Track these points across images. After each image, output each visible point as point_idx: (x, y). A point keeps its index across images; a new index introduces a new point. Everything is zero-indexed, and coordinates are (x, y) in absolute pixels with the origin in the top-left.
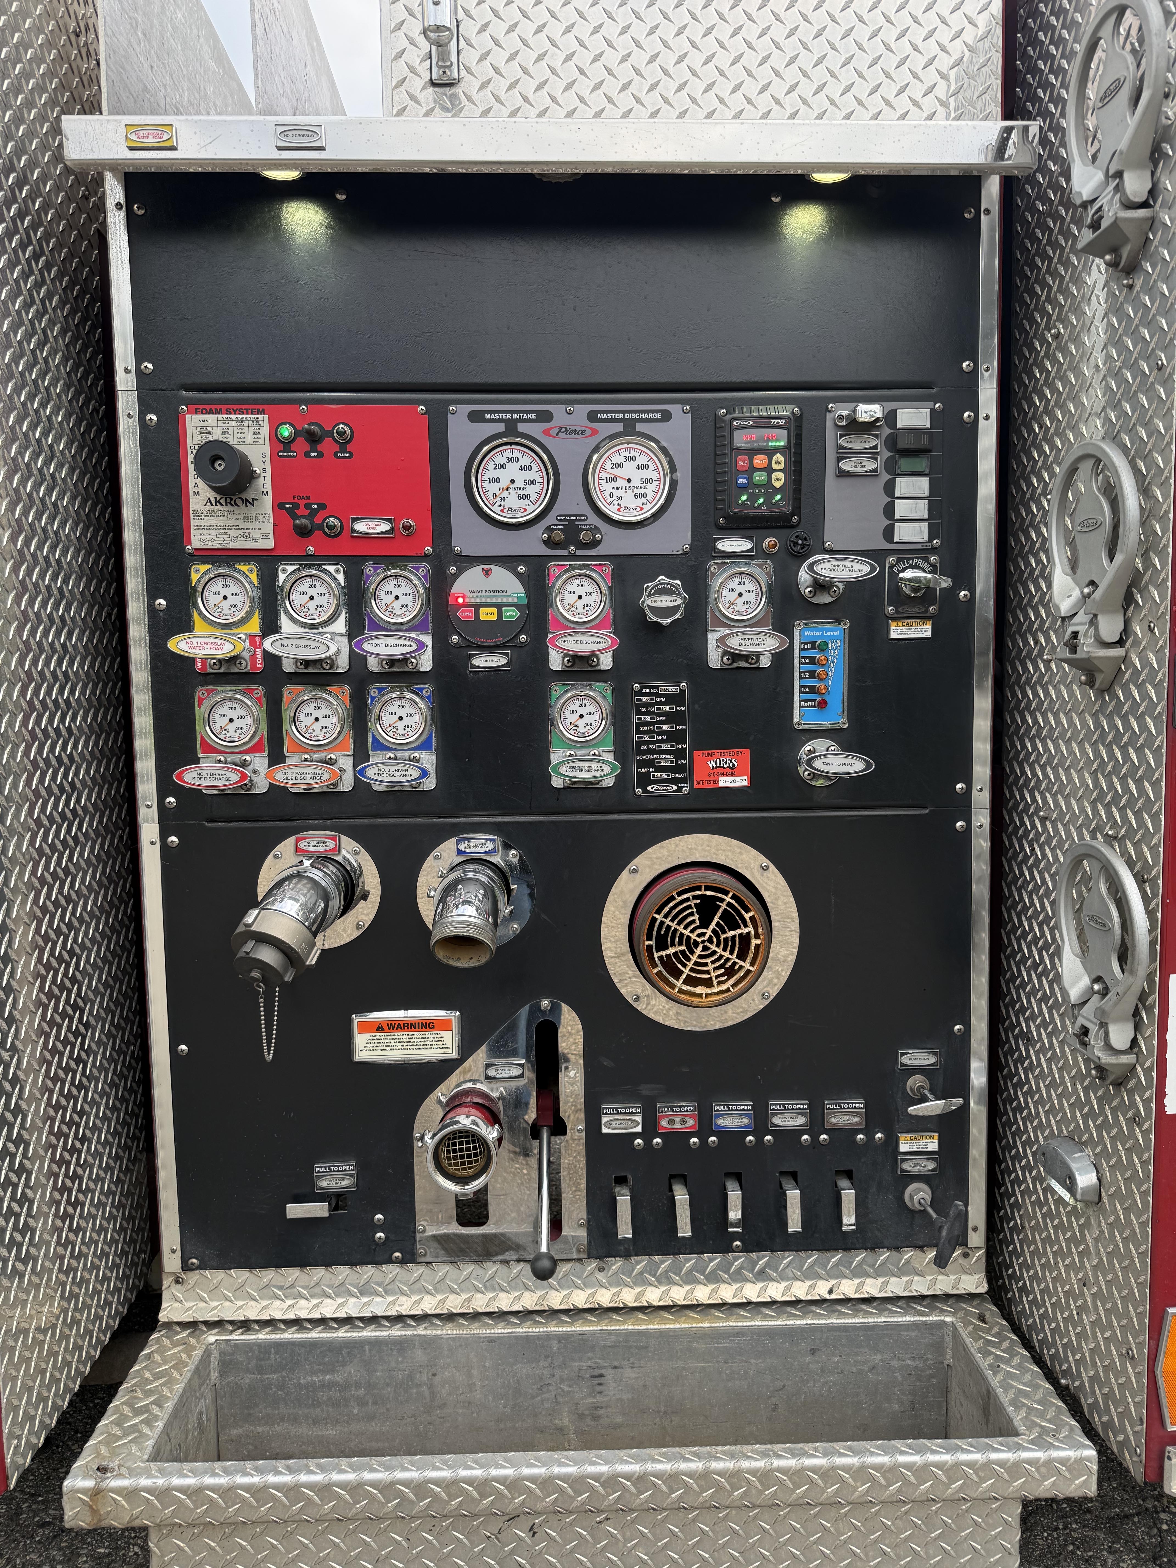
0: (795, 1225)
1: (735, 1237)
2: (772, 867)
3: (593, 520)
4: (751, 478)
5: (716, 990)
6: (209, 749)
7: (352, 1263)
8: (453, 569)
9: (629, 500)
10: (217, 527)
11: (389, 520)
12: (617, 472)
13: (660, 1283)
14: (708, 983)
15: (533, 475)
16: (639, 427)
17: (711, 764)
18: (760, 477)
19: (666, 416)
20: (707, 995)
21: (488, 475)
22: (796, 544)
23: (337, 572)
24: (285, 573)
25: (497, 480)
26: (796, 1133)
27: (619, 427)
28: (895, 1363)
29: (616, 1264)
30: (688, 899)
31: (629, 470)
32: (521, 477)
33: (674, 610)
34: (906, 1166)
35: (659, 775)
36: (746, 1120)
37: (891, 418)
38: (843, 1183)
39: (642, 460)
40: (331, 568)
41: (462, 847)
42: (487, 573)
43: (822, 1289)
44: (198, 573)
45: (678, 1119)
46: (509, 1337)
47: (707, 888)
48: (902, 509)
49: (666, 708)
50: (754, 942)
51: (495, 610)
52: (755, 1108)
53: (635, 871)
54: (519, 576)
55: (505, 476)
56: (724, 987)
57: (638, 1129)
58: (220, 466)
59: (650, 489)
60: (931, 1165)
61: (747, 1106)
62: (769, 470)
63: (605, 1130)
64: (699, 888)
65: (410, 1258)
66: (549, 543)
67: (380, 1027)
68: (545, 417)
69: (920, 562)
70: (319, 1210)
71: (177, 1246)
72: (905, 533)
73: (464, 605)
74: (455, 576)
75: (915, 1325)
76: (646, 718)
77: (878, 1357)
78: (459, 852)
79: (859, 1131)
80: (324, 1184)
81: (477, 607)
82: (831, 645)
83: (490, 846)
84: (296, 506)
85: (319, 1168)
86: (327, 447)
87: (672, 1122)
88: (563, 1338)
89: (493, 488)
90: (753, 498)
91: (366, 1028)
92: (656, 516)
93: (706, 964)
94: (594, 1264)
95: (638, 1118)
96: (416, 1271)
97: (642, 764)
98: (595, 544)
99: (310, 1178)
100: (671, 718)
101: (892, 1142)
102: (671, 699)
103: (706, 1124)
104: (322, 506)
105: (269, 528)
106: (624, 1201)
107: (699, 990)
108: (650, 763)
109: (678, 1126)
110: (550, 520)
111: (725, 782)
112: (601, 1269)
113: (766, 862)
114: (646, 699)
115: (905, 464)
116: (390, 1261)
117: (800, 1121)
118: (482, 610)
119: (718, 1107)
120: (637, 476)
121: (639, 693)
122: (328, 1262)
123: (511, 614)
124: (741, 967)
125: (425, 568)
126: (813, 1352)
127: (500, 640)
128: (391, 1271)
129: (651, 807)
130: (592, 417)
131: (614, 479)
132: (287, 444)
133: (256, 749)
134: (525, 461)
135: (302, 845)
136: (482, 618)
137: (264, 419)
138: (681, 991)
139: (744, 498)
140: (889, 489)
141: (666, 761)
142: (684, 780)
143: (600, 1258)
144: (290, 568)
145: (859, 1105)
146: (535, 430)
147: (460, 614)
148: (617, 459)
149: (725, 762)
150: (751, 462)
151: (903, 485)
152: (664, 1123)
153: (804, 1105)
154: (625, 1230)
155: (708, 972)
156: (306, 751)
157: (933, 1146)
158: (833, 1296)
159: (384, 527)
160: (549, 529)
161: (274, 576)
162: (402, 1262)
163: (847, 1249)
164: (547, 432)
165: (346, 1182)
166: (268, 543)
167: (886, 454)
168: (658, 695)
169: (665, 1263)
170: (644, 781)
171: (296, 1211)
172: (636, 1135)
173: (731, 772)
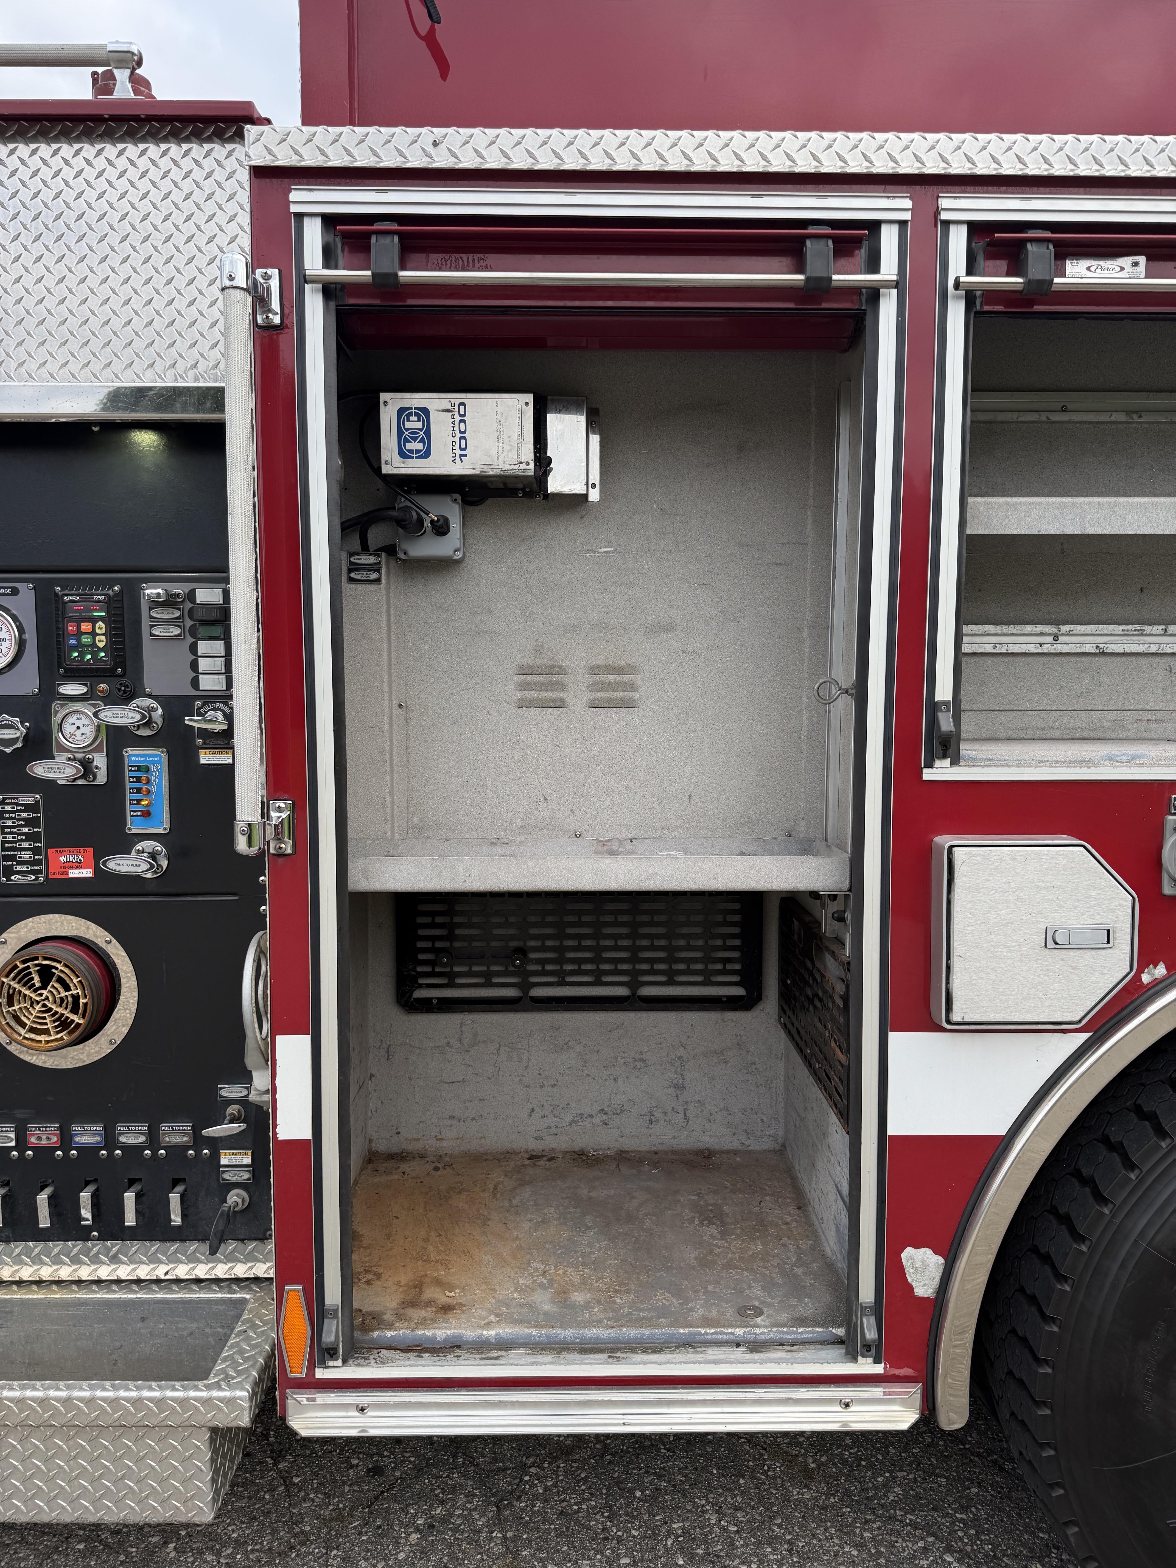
0: (130, 1219)
1: (89, 1229)
2: (114, 941)
4: (79, 640)
5: (52, 1038)
13: (33, 1263)
17: (63, 859)
18: (86, 640)
19: (15, 592)
22: (120, 690)
26: (139, 1149)
30: (28, 967)
33: (14, 740)
34: (226, 1176)
35: (20, 868)
36: (98, 1138)
37: (192, 595)
43: (160, 1272)
45: (44, 1137)
47: (45, 959)
48: (204, 665)
49: (24, 815)
50: (82, 1001)
52: (105, 1128)
53: (4, 943)
56: (59, 1036)
57: (13, 1144)
59: (4, 646)
60: (246, 1176)
61: (99, 1128)
62: (93, 634)
64: (37, 959)
69: (221, 705)
72: (205, 683)
76: (9, 823)
79: (189, 1148)
82: (153, 768)
87: (39, 1139)
90: (82, 655)
92: (10, 665)
93: (44, 1018)
95: (12, 1135)
97: (6, 858)
100: (29, 822)
101: (215, 1157)
102: (28, 808)
103: (67, 1141)
107: (40, 1037)
108: (13, 858)
109: (44, 1142)
111: (74, 873)
113: (109, 937)
114: (8, 808)
115: (202, 630)
117: (142, 1139)
119: (76, 1128)
121: (3, 803)
129: (15, 892)
138: (25, 1038)
139: (76, 654)
140: (194, 649)
141: (26, 856)
142: (40, 872)
145: (187, 1127)
149: (74, 858)
150: (79, 627)
151: (203, 647)
152: (33, 1139)
153: (144, 1128)
155: (46, 1024)
157: (247, 1160)
158: (167, 1277)
163: (183, 1240)
167: (189, 623)
168: (17, 804)
169: (37, 1248)
170: (9, 872)
172: (11, 1149)
173: (79, 866)
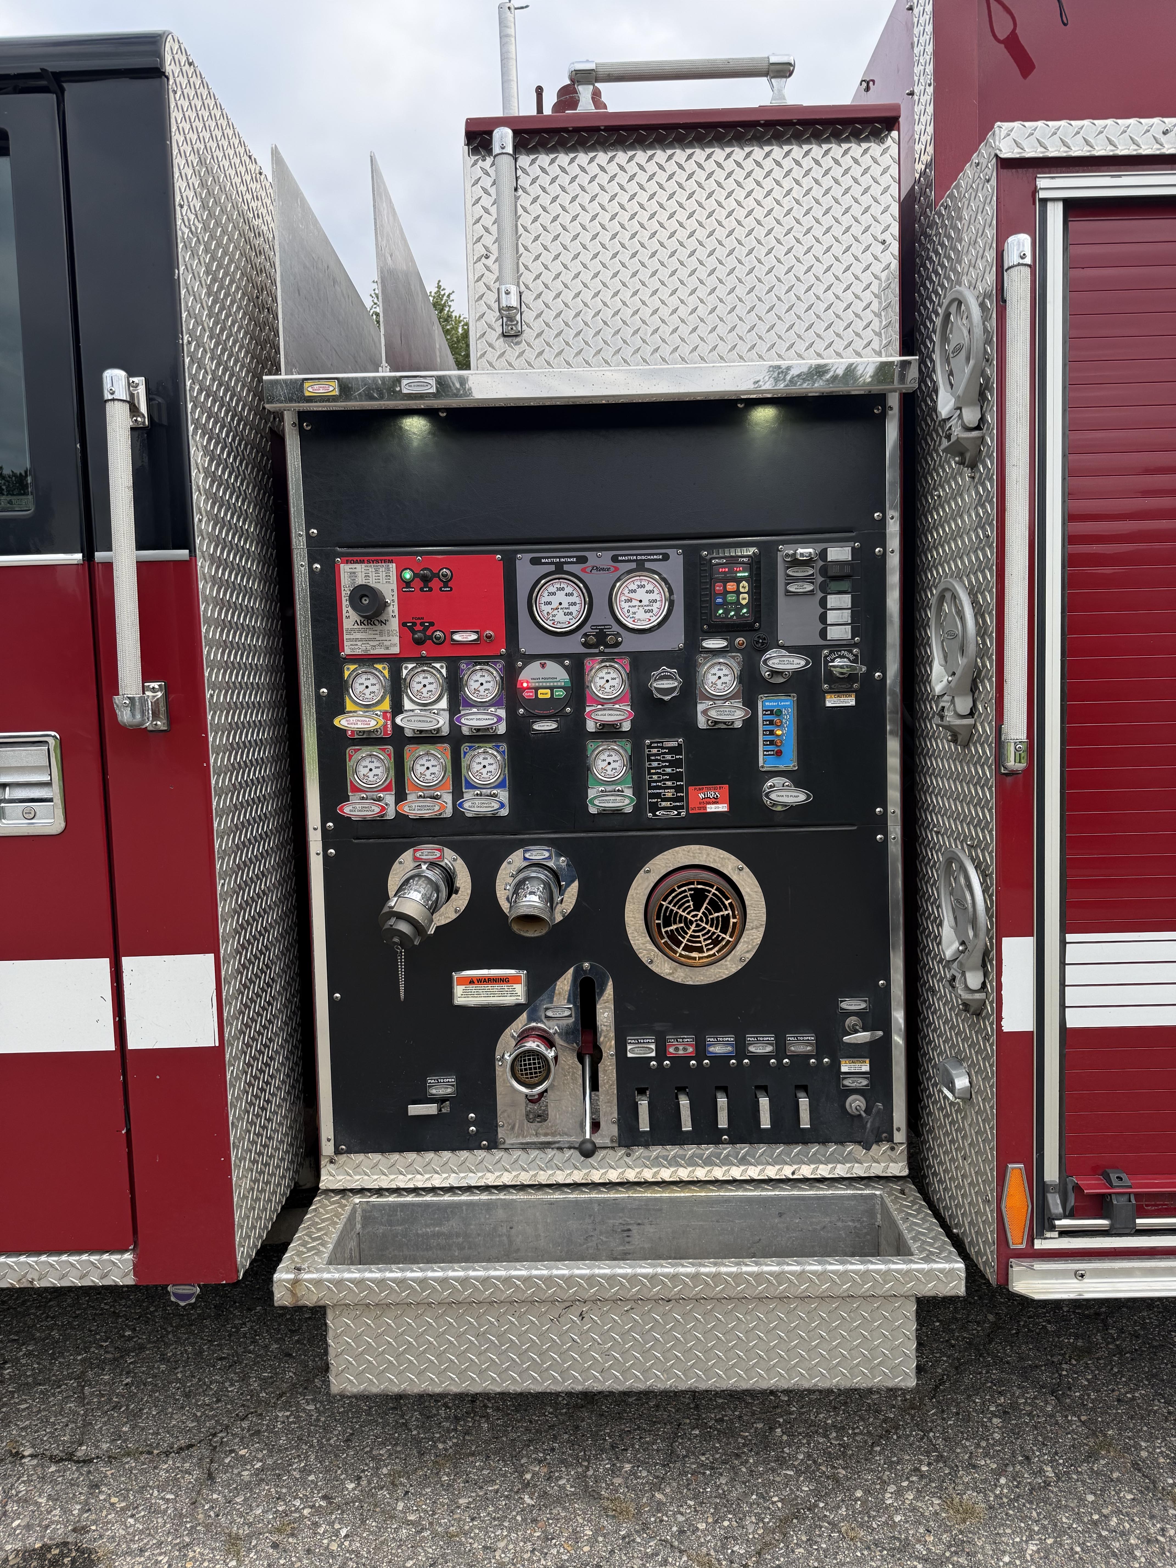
0: (765, 1123)
1: (723, 1131)
2: (746, 869)
3: (616, 628)
4: (725, 599)
5: (705, 954)
6: (356, 789)
7: (453, 1149)
8: (520, 664)
9: (641, 614)
10: (361, 640)
11: (477, 632)
12: (632, 595)
13: (671, 1165)
14: (700, 950)
15: (575, 599)
16: (647, 565)
17: (701, 796)
18: (731, 598)
19: (666, 557)
20: (700, 958)
21: (543, 600)
22: (758, 642)
23: (441, 667)
24: (407, 669)
25: (549, 603)
26: (766, 1057)
27: (633, 565)
28: (840, 1224)
29: (639, 1151)
30: (685, 891)
31: (641, 594)
32: (566, 601)
33: (673, 689)
34: (846, 1082)
35: (664, 804)
36: (730, 1048)
37: (823, 554)
38: (801, 1094)
39: (649, 587)
40: (438, 665)
41: (527, 856)
42: (543, 666)
43: (787, 1172)
44: (349, 669)
45: (681, 1048)
46: (564, 1201)
47: (699, 883)
48: (832, 617)
49: (669, 757)
50: (732, 920)
51: (548, 691)
52: (736, 1040)
53: (648, 872)
54: (565, 667)
55: (555, 601)
56: (711, 952)
57: (653, 1054)
58: (365, 601)
59: (655, 606)
60: (865, 1082)
61: (731, 1038)
62: (738, 593)
63: (629, 1055)
64: (693, 883)
65: (494, 1144)
66: (586, 645)
67: (472, 981)
68: (582, 560)
69: (846, 653)
70: (431, 1109)
71: (332, 1137)
72: (834, 633)
73: (528, 688)
74: (522, 668)
75: (854, 1196)
76: (655, 764)
77: (827, 1219)
78: (525, 859)
79: (812, 1057)
80: (434, 1091)
81: (536, 689)
82: (784, 712)
83: (547, 854)
84: (414, 624)
85: (430, 1081)
86: (435, 584)
87: (677, 1049)
88: (601, 1202)
89: (546, 609)
90: (727, 612)
91: (462, 981)
92: (660, 624)
93: (698, 937)
94: (622, 1152)
95: (653, 1046)
96: (498, 1154)
97: (652, 796)
98: (617, 644)
99: (424, 1087)
100: (672, 764)
101: (835, 1065)
102: (672, 750)
103: (701, 1051)
104: (432, 624)
105: (396, 640)
106: (643, 1105)
107: (694, 954)
108: (658, 796)
109: (681, 1052)
110: (586, 629)
111: (711, 808)
112: (628, 1155)
113: (741, 865)
114: (655, 751)
115: (833, 586)
116: (480, 1148)
117: (769, 1049)
118: (540, 691)
119: (710, 1039)
120: (646, 598)
121: (650, 747)
122: (436, 1149)
123: (560, 693)
124: (723, 939)
125: (501, 664)
126: (780, 1215)
127: (552, 711)
128: (481, 1154)
129: (659, 826)
130: (615, 559)
131: (630, 600)
132: (408, 584)
133: (387, 789)
134: (569, 590)
135: (418, 854)
136: (540, 696)
137: (393, 566)
138: (681, 955)
139: (721, 611)
140: (823, 603)
141: (669, 794)
142: (682, 807)
143: (627, 1146)
144: (410, 666)
145: (811, 1038)
146: (576, 569)
147: (525, 694)
148: (632, 587)
149: (711, 794)
150: (725, 587)
151: (833, 600)
152: (671, 1050)
153: (771, 1038)
154: (644, 1125)
155: (700, 942)
156: (421, 790)
157: (866, 1068)
158: (795, 1177)
159: (474, 637)
160: (586, 635)
161: (399, 671)
162: (488, 1148)
163: (805, 1143)
164: (583, 570)
165: (449, 1090)
166: (396, 650)
167: (820, 579)
168: (663, 748)
169: (673, 1151)
170: (654, 808)
171: (415, 1110)
172: (651, 1059)
173: (716, 801)
